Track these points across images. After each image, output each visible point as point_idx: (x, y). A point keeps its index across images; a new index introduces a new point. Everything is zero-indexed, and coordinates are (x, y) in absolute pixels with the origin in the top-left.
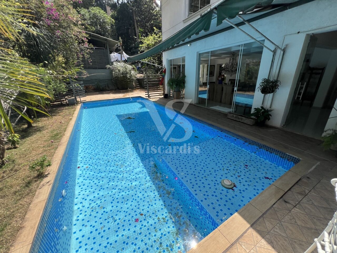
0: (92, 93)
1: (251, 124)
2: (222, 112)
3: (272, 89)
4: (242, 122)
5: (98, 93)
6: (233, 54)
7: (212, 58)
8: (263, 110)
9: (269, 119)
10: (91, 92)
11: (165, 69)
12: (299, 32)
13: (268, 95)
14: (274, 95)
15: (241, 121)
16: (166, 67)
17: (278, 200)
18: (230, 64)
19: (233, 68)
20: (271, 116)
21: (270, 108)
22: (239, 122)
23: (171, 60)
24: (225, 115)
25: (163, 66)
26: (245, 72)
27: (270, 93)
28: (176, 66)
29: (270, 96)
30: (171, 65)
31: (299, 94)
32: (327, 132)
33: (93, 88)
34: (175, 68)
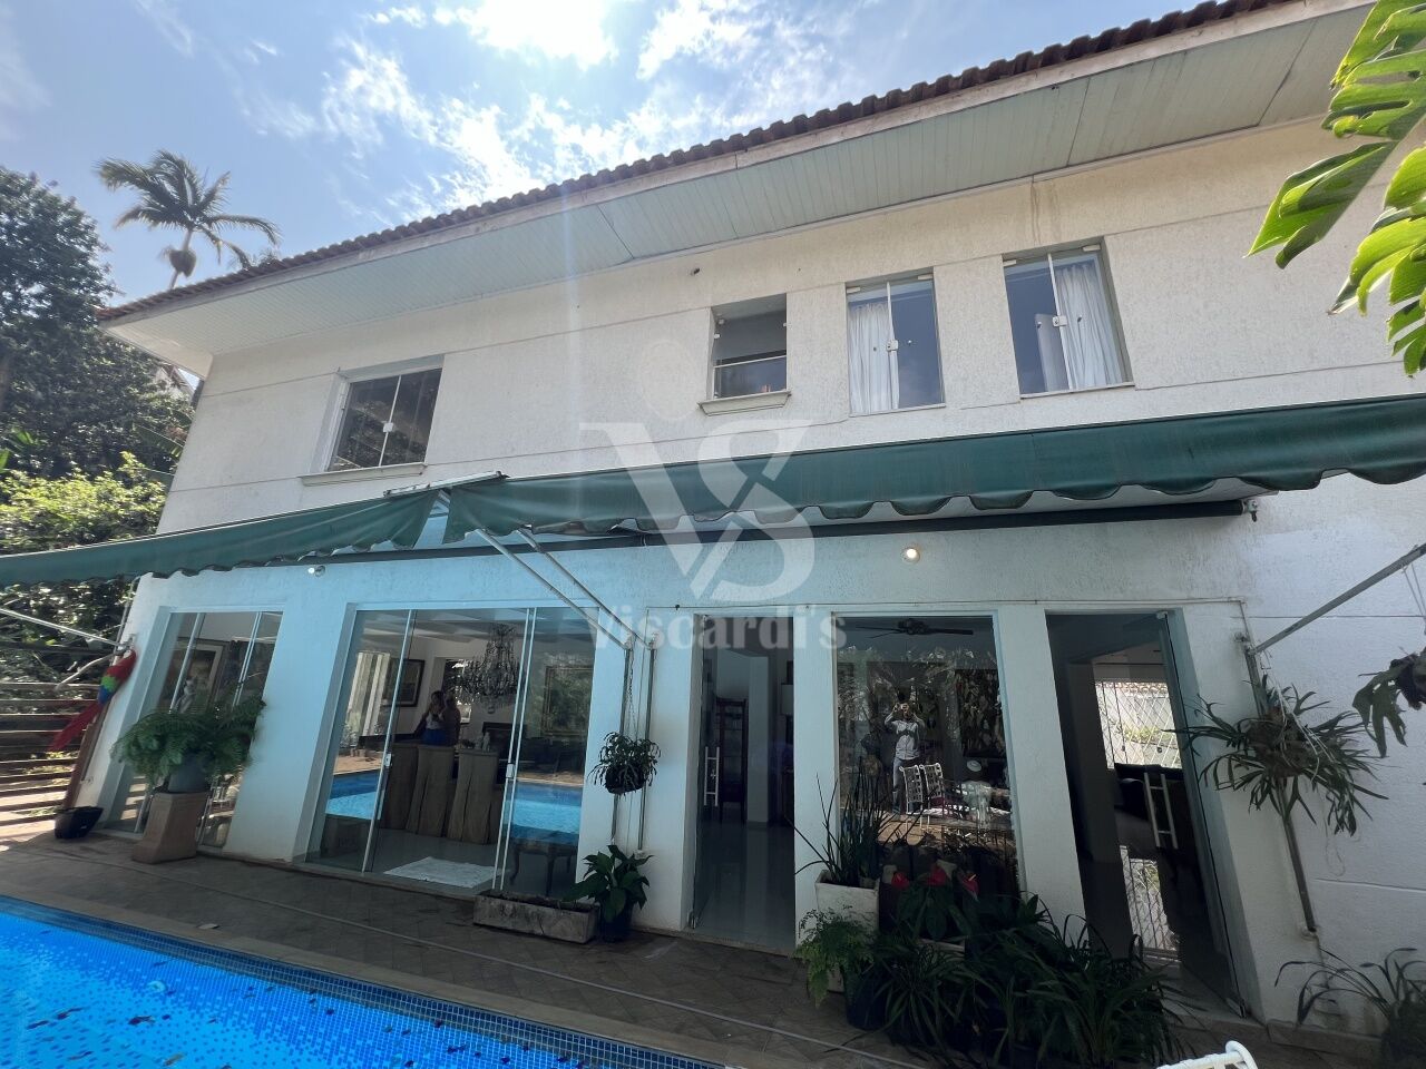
1: (580, 939)
2: (448, 893)
3: (636, 776)
6: (501, 632)
8: (618, 862)
9: (642, 900)
11: (133, 658)
12: (677, 607)
13: (628, 794)
14: (644, 794)
16: (142, 646)
18: (489, 665)
19: (498, 682)
20: (647, 884)
21: (640, 848)
26: (542, 699)
27: (632, 789)
28: (218, 650)
29: (632, 799)
31: (711, 788)
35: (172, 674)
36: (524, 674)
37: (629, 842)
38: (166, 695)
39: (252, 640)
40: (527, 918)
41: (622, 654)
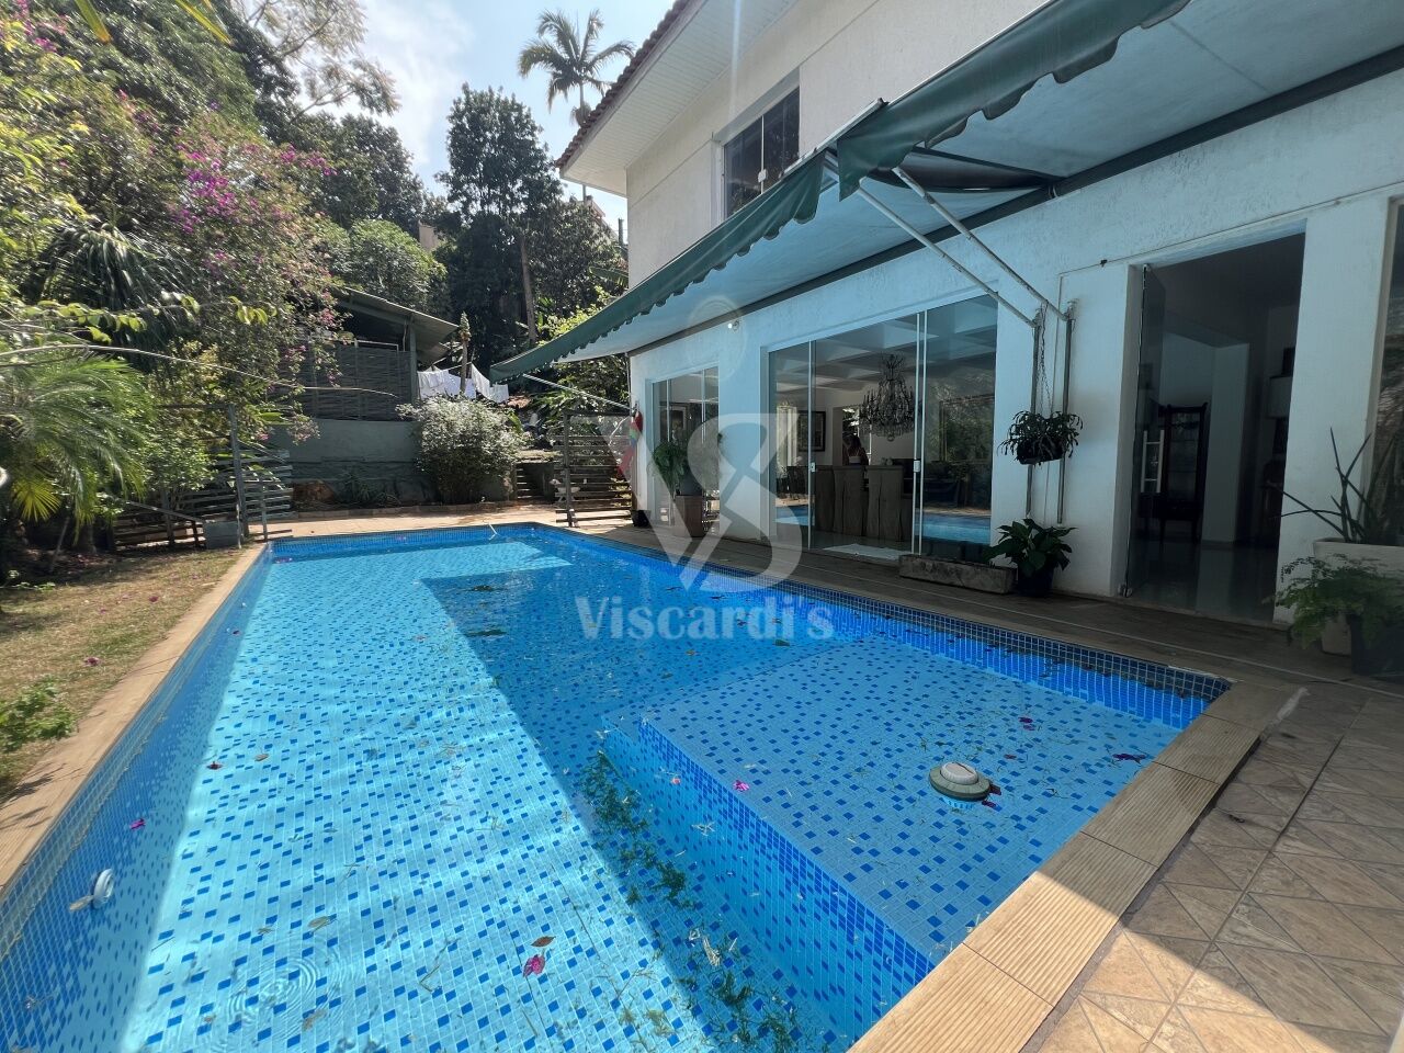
0: (321, 514)
1: (998, 590)
2: (874, 561)
3: (1053, 444)
4: (964, 587)
5: (347, 512)
6: (892, 365)
7: (821, 380)
8: (1034, 532)
9: (1065, 563)
10: (317, 509)
11: (640, 415)
12: (1104, 262)
13: (1045, 464)
14: (1063, 467)
15: (958, 582)
16: (643, 409)
17: (1203, 815)
18: (883, 398)
19: (894, 413)
20: (1069, 550)
21: (1060, 521)
22: (951, 585)
23: (662, 384)
24: (891, 570)
25: (633, 405)
26: (937, 438)
27: (1049, 459)
28: (683, 409)
29: (1048, 470)
30: (663, 403)
31: (1151, 473)
32: (1295, 573)
33: (327, 493)
34: (676, 415)
35: (663, 427)
36: (920, 402)
37: (1047, 515)
38: (663, 437)
39: (703, 401)
40: (947, 573)
41: (1030, 331)
